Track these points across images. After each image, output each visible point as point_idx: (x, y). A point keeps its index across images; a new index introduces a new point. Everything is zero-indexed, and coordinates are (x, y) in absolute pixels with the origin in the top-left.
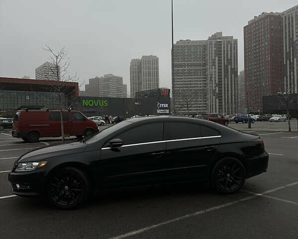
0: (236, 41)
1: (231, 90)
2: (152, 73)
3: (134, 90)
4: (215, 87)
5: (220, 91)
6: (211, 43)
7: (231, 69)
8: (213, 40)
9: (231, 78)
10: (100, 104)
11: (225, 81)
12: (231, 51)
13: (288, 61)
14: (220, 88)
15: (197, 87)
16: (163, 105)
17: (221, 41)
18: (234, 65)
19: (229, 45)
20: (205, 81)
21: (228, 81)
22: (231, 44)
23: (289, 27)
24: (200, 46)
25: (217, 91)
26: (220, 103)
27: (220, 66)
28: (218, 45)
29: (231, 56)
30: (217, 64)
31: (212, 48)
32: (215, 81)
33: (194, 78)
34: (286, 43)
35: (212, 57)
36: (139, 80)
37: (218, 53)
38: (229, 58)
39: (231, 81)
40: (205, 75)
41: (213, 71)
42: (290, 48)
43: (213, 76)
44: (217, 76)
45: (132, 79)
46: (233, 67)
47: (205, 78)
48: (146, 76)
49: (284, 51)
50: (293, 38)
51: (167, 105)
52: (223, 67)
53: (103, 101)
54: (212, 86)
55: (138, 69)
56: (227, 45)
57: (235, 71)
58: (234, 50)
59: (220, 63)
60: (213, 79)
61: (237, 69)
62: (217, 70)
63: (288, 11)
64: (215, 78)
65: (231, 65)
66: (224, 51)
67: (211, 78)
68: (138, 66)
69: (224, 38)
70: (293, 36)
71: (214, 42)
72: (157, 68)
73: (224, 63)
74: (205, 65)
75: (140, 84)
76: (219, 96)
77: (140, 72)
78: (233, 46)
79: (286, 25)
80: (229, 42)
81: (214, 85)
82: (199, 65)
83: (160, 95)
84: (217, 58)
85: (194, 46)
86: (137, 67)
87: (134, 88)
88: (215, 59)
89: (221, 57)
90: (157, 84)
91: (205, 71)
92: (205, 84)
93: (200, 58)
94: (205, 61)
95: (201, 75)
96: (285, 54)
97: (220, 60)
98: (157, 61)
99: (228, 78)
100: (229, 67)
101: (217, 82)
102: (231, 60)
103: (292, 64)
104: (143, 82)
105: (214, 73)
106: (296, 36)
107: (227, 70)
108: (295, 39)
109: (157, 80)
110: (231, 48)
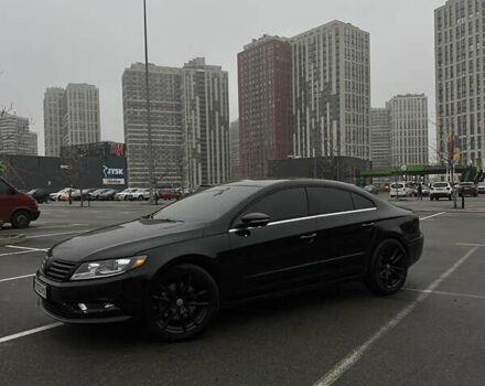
0: (226, 75)
1: (221, 150)
2: (86, 114)
3: (51, 144)
4: (196, 144)
5: (204, 150)
6: (188, 74)
7: (220, 117)
8: (193, 70)
9: (220, 131)
11: (210, 135)
12: (219, 89)
13: (299, 111)
14: (204, 146)
15: (168, 143)
16: (113, 170)
17: (203, 73)
18: (224, 112)
19: (216, 80)
20: (180, 134)
21: (215, 135)
22: (219, 80)
23: (300, 61)
24: (171, 76)
25: (199, 151)
26: (204, 169)
27: (202, 112)
28: (200, 78)
29: (219, 98)
30: (198, 109)
31: (190, 81)
32: (196, 134)
33: (163, 128)
34: (296, 84)
35: (190, 96)
36: (61, 126)
37: (200, 90)
38: (216, 99)
39: (220, 136)
40: (180, 124)
41: (192, 118)
42: (300, 92)
43: (193, 126)
44: (199, 127)
45: (48, 122)
46: (222, 115)
47: (180, 129)
48: (76, 118)
49: (294, 97)
50: (304, 78)
51: (120, 172)
52: (207, 113)
54: (191, 143)
55: (60, 106)
56: (213, 80)
57: (224, 121)
58: (223, 89)
59: (203, 107)
60: (193, 131)
61: (228, 117)
62: (198, 119)
63: (299, 37)
64: (196, 129)
65: (220, 112)
66: (209, 88)
67: (189, 129)
68: (60, 101)
69: (208, 67)
70: (305, 75)
71: (192, 72)
72: (97, 107)
73: (209, 107)
74: (179, 107)
75: (64, 132)
76: (203, 159)
77: (63, 112)
78: (221, 81)
79: (295, 58)
80: (215, 75)
81: (194, 141)
82: (171, 108)
83: (108, 155)
84: (198, 98)
85: (161, 75)
86: (57, 102)
87: (51, 140)
88: (195, 100)
89: (204, 98)
90: (97, 135)
91: (179, 118)
92: (180, 138)
93: (171, 96)
94: (179, 101)
95: (173, 124)
96: (294, 100)
97: (202, 103)
98: (95, 95)
99: (215, 132)
100: (217, 114)
101: (199, 137)
102: (219, 103)
103: (303, 116)
104: (70, 130)
105: (194, 122)
106: (310, 76)
107: (214, 118)
108: (307, 80)
109: (97, 127)
110: (218, 84)
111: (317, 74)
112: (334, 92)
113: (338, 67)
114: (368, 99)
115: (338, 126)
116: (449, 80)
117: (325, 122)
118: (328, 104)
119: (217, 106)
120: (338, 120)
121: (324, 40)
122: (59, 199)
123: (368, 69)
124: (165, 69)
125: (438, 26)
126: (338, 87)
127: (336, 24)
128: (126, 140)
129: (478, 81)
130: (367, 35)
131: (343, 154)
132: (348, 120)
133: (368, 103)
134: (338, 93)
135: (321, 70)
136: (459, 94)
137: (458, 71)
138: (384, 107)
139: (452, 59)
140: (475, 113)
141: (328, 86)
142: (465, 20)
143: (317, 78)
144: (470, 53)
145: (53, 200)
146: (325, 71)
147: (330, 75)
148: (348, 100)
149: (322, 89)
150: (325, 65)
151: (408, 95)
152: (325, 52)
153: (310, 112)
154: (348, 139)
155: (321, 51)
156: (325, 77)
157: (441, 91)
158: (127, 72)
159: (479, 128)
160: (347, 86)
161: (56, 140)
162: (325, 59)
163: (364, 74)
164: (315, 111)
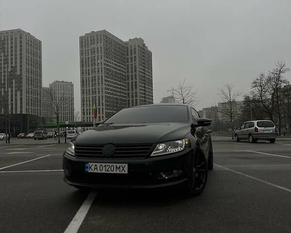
111: (6, 60)
112: (18, 73)
113: (21, 58)
114: (41, 81)
115: (21, 95)
116: (88, 77)
117: (12, 91)
118: (14, 80)
120: (21, 91)
121: (12, 39)
123: (40, 62)
125: (81, 46)
126: (21, 70)
127: (19, 31)
129: (102, 79)
130: (40, 42)
131: (24, 112)
132: (28, 92)
133: (41, 83)
134: (21, 74)
135: (9, 58)
136: (92, 84)
137: (92, 72)
139: (89, 65)
140: (101, 95)
141: (14, 69)
142: (95, 46)
143: (6, 62)
144: (98, 64)
146: (12, 59)
147: (16, 62)
148: (27, 79)
149: (10, 70)
150: (12, 55)
151: (63, 82)
152: (12, 47)
154: (27, 104)
155: (9, 47)
156: (12, 63)
157: (83, 82)
159: (103, 104)
160: (27, 71)
162: (12, 51)
163: (39, 65)
164: (5, 84)
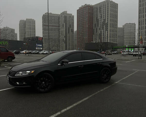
0: (73, 16)
1: (71, 40)
2: (31, 28)
3: (21, 37)
4: (64, 37)
5: (66, 39)
6: (62, 16)
7: (71, 29)
9: (71, 34)
10: (3, 43)
11: (68, 35)
12: (71, 21)
13: (95, 28)
14: (66, 38)
15: (55, 37)
16: (39, 45)
17: (66, 16)
18: (73, 28)
19: (70, 18)
20: (59, 34)
21: (69, 35)
22: (71, 18)
23: (96, 12)
24: (57, 17)
25: (65, 40)
26: (66, 45)
28: (65, 17)
29: (71, 24)
30: (65, 27)
31: (62, 18)
32: (64, 35)
33: (54, 33)
34: (95, 20)
35: (62, 23)
36: (24, 31)
37: (65, 21)
39: (71, 35)
40: (59, 32)
41: (63, 30)
42: (96, 22)
43: (63, 32)
44: (65, 33)
45: (20, 30)
46: (72, 29)
47: (59, 33)
48: (28, 29)
49: (94, 23)
50: (97, 18)
51: (41, 45)
52: (67, 28)
53: (5, 42)
54: (62, 37)
55: (24, 26)
56: (69, 18)
57: (72, 31)
58: (72, 21)
60: (63, 34)
61: (74, 29)
62: (65, 30)
63: (96, 5)
64: (64, 33)
65: (71, 28)
66: (68, 21)
67: (62, 33)
68: (24, 24)
69: (68, 14)
70: (98, 17)
72: (35, 26)
73: (68, 26)
74: (59, 26)
75: (25, 33)
76: (66, 42)
77: (25, 27)
78: (72, 18)
79: (95, 11)
80: (70, 17)
82: (57, 26)
84: (64, 23)
85: (54, 16)
87: (21, 36)
88: (64, 24)
89: (66, 23)
90: (35, 34)
91: (59, 29)
92: (59, 36)
93: (57, 23)
94: (59, 24)
95: (57, 32)
96: (94, 25)
97: (66, 25)
98: (34, 22)
99: (69, 34)
101: (65, 35)
102: (71, 25)
103: (97, 29)
104: (27, 33)
105: (63, 31)
106: (99, 17)
107: (69, 29)
108: (98, 18)
109: (35, 32)
110: (71, 19)
111: (101, 17)
112: (106, 22)
113: (108, 14)
114: (117, 25)
115: (107, 33)
116: (143, 19)
117: (103, 31)
118: (104, 26)
119: (70, 26)
120: (107, 31)
121: (104, 6)
122: (23, 53)
123: (117, 15)
124: (55, 14)
125: (140, 2)
126: (108, 21)
127: (108, 1)
128: (43, 36)
130: (117, 4)
131: (108, 41)
132: (110, 31)
133: (117, 26)
134: (108, 23)
135: (103, 15)
138: (122, 27)
141: (105, 20)
143: (101, 18)
145: (21, 54)
146: (104, 16)
147: (105, 17)
148: (111, 25)
149: (103, 21)
152: (104, 10)
153: (99, 28)
154: (110, 37)
155: (103, 9)
156: (104, 17)
157: (140, 22)
158: (44, 15)
160: (111, 20)
161: (23, 36)
162: (104, 12)
163: (116, 17)
164: (100, 28)
